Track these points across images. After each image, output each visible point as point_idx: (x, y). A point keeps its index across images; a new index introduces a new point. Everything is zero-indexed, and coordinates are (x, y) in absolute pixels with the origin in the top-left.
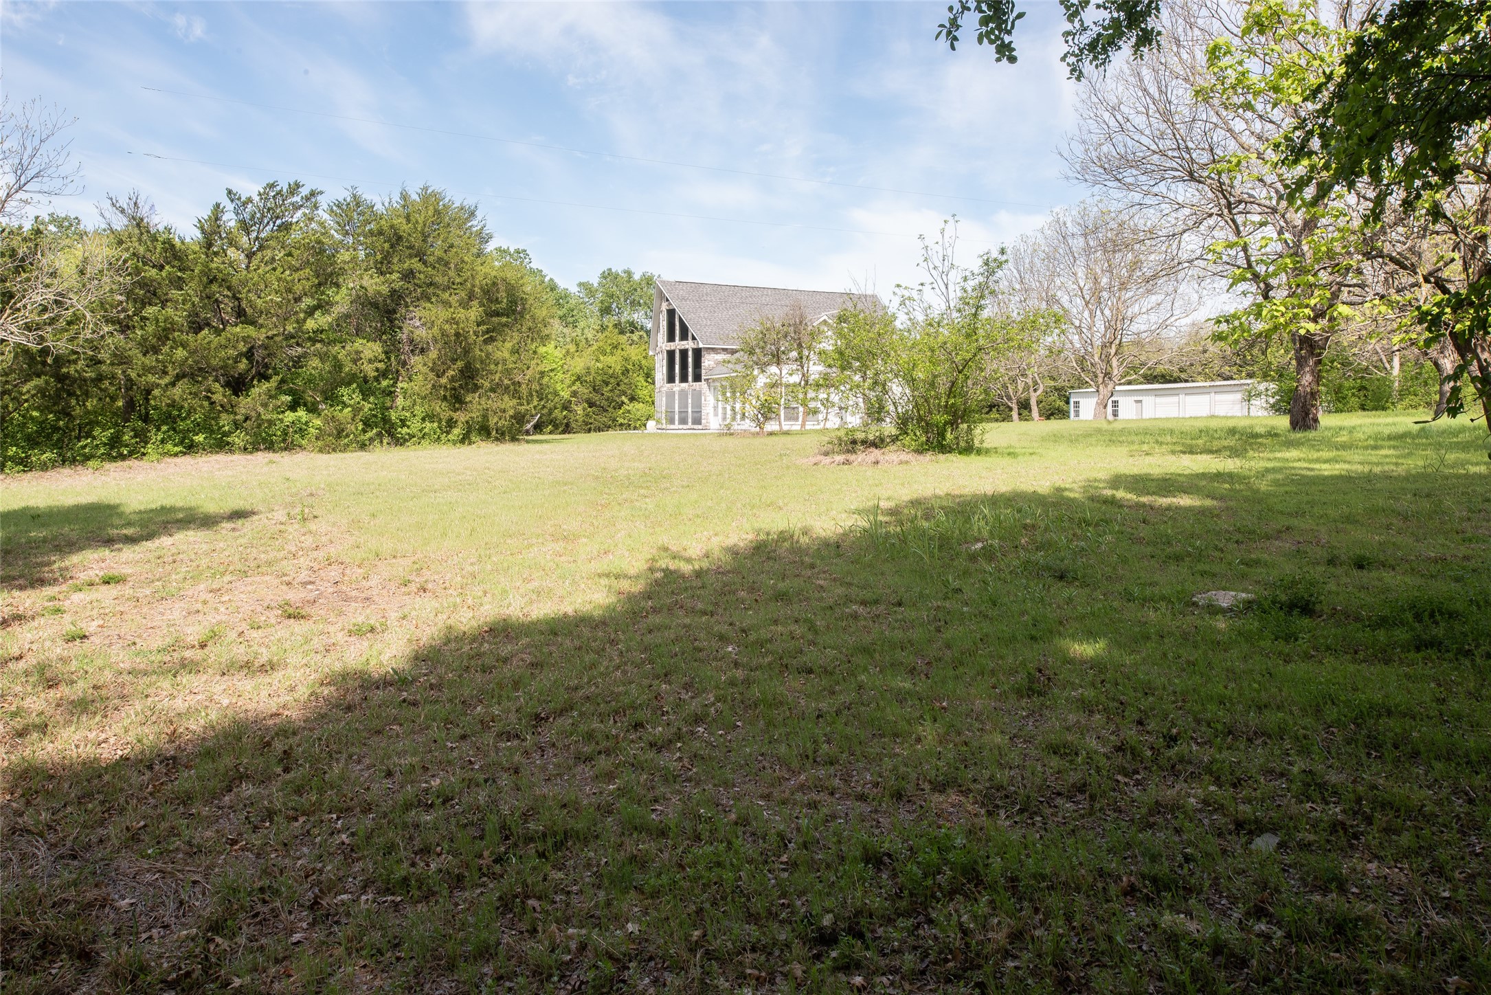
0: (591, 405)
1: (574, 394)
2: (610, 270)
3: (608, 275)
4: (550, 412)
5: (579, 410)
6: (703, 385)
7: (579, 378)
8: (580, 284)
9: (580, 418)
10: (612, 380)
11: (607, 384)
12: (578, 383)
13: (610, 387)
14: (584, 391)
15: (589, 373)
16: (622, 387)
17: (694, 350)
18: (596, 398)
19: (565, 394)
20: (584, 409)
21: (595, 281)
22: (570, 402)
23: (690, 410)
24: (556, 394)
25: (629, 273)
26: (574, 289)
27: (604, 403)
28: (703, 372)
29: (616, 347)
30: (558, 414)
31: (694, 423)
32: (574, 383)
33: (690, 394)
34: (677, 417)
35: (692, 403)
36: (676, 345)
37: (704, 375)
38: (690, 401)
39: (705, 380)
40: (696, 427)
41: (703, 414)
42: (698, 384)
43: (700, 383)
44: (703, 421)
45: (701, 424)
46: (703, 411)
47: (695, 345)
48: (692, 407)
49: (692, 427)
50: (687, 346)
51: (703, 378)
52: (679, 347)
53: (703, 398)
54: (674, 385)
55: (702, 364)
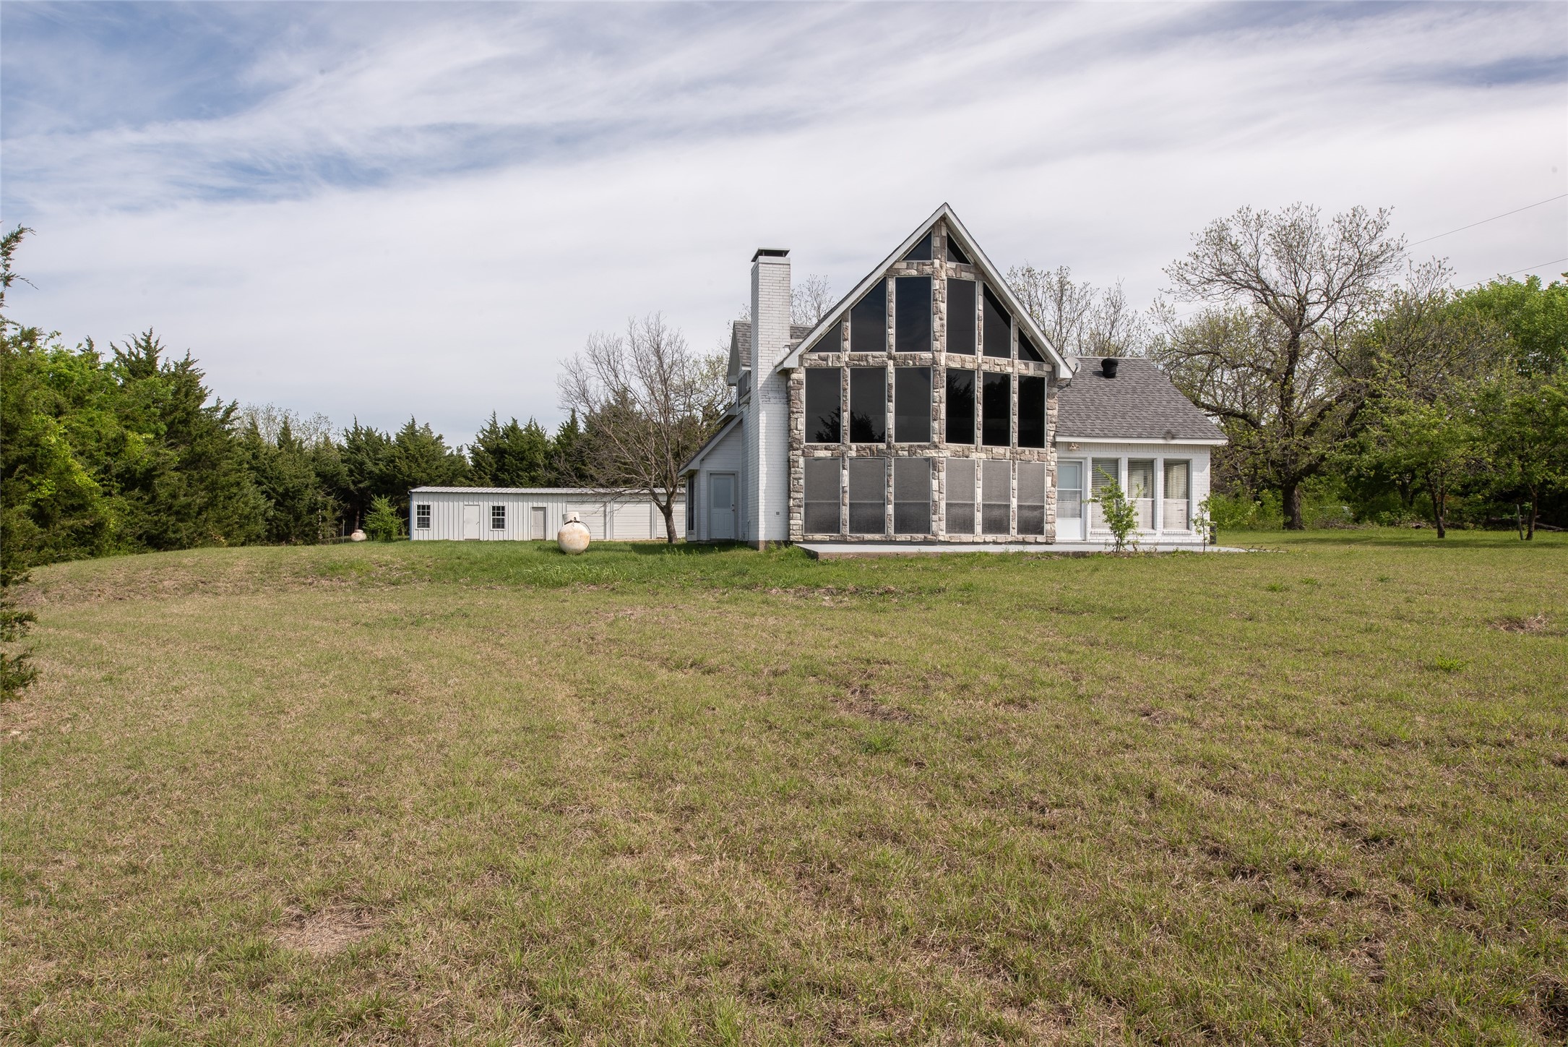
6: (1050, 456)
17: (1025, 381)
23: (1014, 503)
31: (1024, 532)
33: (1014, 470)
34: (979, 517)
35: (1019, 489)
36: (980, 361)
37: (1052, 433)
38: (1014, 484)
39: (1054, 444)
40: (1030, 538)
41: (1049, 512)
42: (1036, 450)
43: (1040, 449)
44: (1047, 527)
45: (1041, 532)
46: (1047, 507)
47: (1030, 369)
48: (1019, 498)
49: (1020, 537)
50: (1009, 370)
51: (1049, 438)
52: (985, 367)
53: (1048, 480)
54: (972, 446)
55: (1048, 412)
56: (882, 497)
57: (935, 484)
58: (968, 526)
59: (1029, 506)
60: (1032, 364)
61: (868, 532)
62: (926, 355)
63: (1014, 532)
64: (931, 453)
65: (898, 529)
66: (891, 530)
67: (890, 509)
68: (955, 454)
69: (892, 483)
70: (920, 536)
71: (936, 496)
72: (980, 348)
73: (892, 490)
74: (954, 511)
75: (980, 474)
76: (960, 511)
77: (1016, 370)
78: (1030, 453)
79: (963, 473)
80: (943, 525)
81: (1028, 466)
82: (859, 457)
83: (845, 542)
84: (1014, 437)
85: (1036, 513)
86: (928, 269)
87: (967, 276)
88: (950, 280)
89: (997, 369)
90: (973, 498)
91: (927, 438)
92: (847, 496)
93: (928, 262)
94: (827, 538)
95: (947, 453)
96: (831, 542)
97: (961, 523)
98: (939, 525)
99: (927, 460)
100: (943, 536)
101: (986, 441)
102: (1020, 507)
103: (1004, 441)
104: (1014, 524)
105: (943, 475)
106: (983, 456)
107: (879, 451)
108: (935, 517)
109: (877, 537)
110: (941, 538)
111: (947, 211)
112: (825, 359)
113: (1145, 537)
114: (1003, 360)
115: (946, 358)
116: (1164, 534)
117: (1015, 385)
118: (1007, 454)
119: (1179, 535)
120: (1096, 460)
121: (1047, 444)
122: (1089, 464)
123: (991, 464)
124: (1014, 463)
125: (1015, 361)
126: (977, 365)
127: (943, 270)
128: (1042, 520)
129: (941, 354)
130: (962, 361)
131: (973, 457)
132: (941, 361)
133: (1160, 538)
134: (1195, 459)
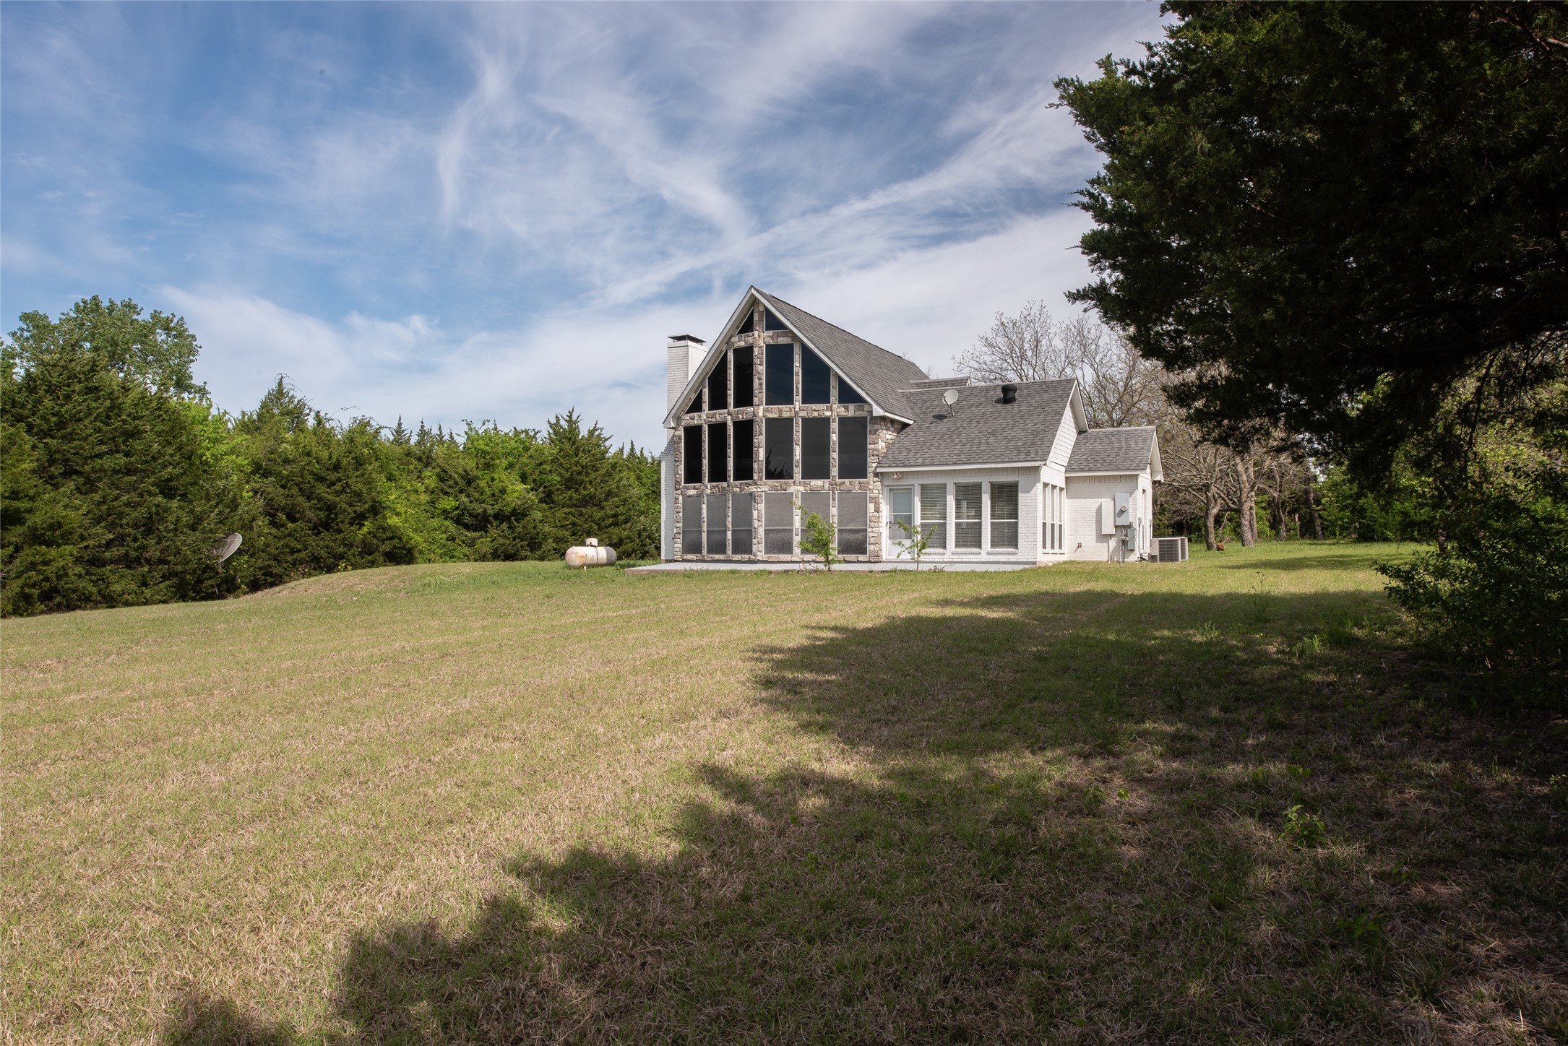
6: (872, 484)
17: (843, 421)
28: (871, 459)
31: (842, 551)
33: (834, 499)
34: (797, 539)
35: (840, 515)
36: (797, 409)
37: (874, 465)
38: (834, 510)
39: (876, 475)
40: (852, 557)
41: (871, 535)
42: (856, 481)
43: (862, 480)
44: (870, 548)
45: (864, 552)
46: (869, 530)
47: (851, 411)
48: (841, 523)
49: (841, 557)
50: (828, 414)
51: (870, 470)
52: (803, 414)
53: (871, 507)
54: (791, 481)
55: (870, 447)
56: (725, 525)
57: (755, 513)
58: (786, 547)
59: (850, 530)
60: (851, 407)
61: (717, 553)
62: (750, 409)
63: (834, 552)
64: (753, 489)
65: (735, 551)
66: (729, 551)
67: (729, 534)
68: (773, 488)
69: (730, 514)
70: (746, 557)
71: (756, 524)
72: (798, 398)
73: (730, 519)
74: (772, 535)
75: (798, 504)
76: (779, 536)
77: (835, 413)
78: (853, 484)
79: (781, 504)
80: (762, 547)
81: (848, 496)
82: (712, 494)
83: (704, 561)
84: (835, 471)
85: (859, 536)
86: (750, 340)
87: (783, 340)
88: (768, 346)
89: (816, 414)
90: (791, 524)
91: (751, 478)
92: (705, 524)
93: (750, 334)
94: (695, 558)
95: (766, 488)
96: (697, 561)
97: (780, 544)
98: (759, 549)
99: (751, 494)
100: (761, 555)
101: (806, 475)
102: (841, 531)
103: (825, 474)
104: (834, 545)
105: (762, 507)
106: (801, 489)
107: (723, 488)
108: (755, 541)
109: (722, 557)
110: (760, 558)
111: (753, 291)
112: (693, 419)
113: (970, 556)
114: (823, 406)
115: (766, 410)
116: (988, 554)
117: (835, 426)
118: (827, 486)
119: (1004, 554)
120: (923, 487)
121: (870, 475)
122: (917, 490)
123: (808, 496)
124: (834, 494)
125: (835, 406)
126: (796, 413)
127: (761, 339)
128: (865, 541)
129: (761, 408)
130: (780, 411)
131: (792, 489)
132: (761, 414)
133: (984, 557)
134: (1022, 480)
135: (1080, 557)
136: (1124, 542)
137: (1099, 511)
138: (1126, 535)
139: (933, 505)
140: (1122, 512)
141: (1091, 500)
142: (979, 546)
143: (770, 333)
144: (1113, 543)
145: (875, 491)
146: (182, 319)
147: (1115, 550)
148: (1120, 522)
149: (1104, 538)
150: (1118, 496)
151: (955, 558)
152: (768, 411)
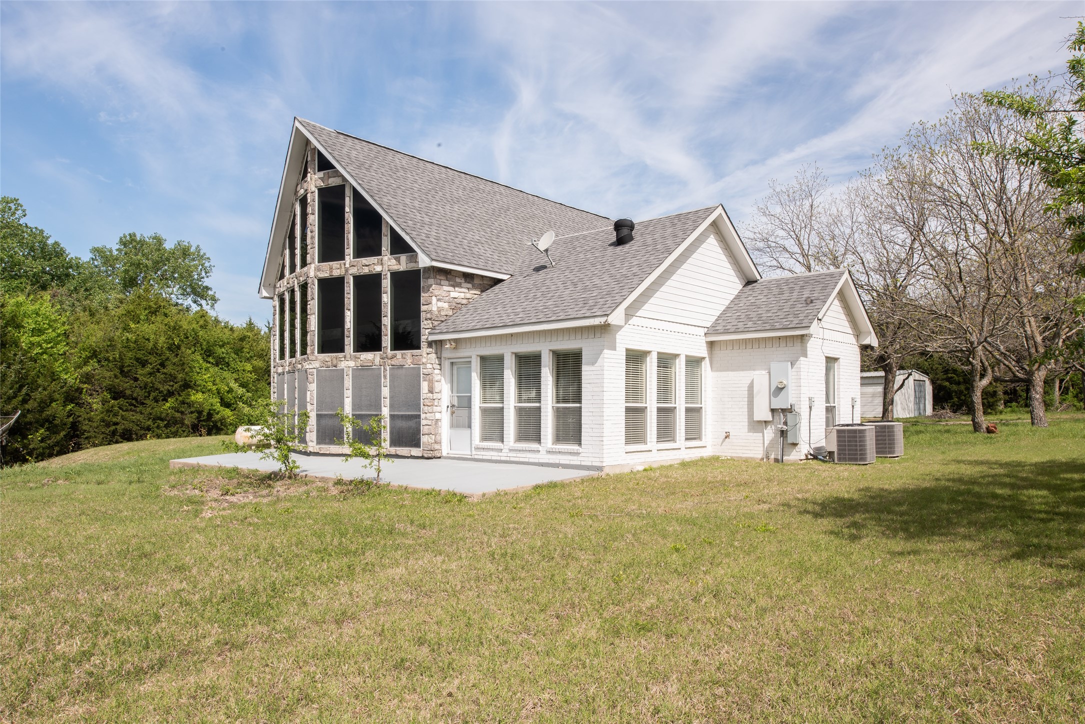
0: (117, 394)
1: (87, 378)
2: (132, 236)
3: (130, 243)
4: (44, 405)
5: (96, 403)
6: (426, 356)
7: (94, 354)
8: (95, 250)
9: (96, 416)
10: (152, 359)
11: (144, 364)
12: (93, 363)
13: (148, 369)
14: (106, 375)
15: (112, 346)
16: (169, 369)
17: (396, 277)
18: (125, 384)
19: (71, 378)
20: (104, 402)
21: (114, 246)
22: (79, 390)
23: (386, 411)
24: (53, 377)
25: (159, 241)
26: (86, 257)
27: (139, 393)
28: (425, 324)
29: (154, 312)
30: (59, 410)
31: (395, 442)
32: (86, 363)
33: (385, 377)
34: (348, 428)
35: (391, 398)
36: (347, 266)
37: (428, 332)
38: (386, 392)
39: (430, 344)
40: (405, 451)
41: (426, 422)
42: (409, 353)
43: (415, 352)
44: (424, 439)
45: (417, 444)
46: (423, 416)
47: (402, 264)
48: (392, 407)
49: (393, 450)
50: (378, 269)
51: (423, 338)
52: (353, 271)
53: (424, 386)
54: (341, 355)
55: (423, 308)
56: (295, 408)
57: (308, 394)
58: (337, 437)
59: (402, 416)
60: (402, 259)
62: (303, 269)
63: (386, 444)
64: (307, 366)
67: (296, 420)
68: (325, 363)
70: (303, 447)
72: (349, 252)
73: (297, 402)
74: (323, 422)
75: (348, 382)
76: (331, 422)
77: (386, 267)
78: (405, 357)
79: (332, 383)
80: (314, 435)
81: (400, 372)
82: (289, 371)
84: (386, 341)
85: (412, 423)
86: (306, 186)
87: (333, 184)
88: (321, 190)
89: (366, 270)
90: (342, 408)
91: (306, 352)
93: (306, 178)
95: (319, 365)
97: (331, 434)
98: (310, 437)
99: (306, 372)
100: (313, 446)
101: (358, 348)
102: (392, 417)
103: (375, 346)
104: (386, 435)
105: (314, 387)
106: (352, 364)
107: (293, 365)
108: (308, 429)
110: (311, 449)
111: (297, 124)
112: (281, 286)
113: (529, 455)
114: (373, 260)
115: (318, 269)
116: (549, 452)
117: (386, 284)
118: (377, 360)
119: (566, 453)
120: (483, 359)
121: (424, 345)
122: (476, 364)
123: (361, 371)
124: (385, 370)
125: (386, 258)
126: (347, 270)
127: (314, 181)
128: (418, 431)
129: (313, 266)
130: (331, 268)
131: (343, 365)
132: (312, 274)
133: (544, 458)
134: (586, 346)
135: (726, 452)
136: (783, 433)
137: (751, 387)
138: (785, 423)
139: (492, 384)
140: (780, 390)
141: (742, 373)
142: (538, 439)
143: (321, 174)
144: (769, 433)
145: (429, 366)
146: (198, 246)
147: (772, 442)
148: (778, 404)
149: (758, 426)
150: (774, 366)
151: (514, 457)
152: (319, 270)
